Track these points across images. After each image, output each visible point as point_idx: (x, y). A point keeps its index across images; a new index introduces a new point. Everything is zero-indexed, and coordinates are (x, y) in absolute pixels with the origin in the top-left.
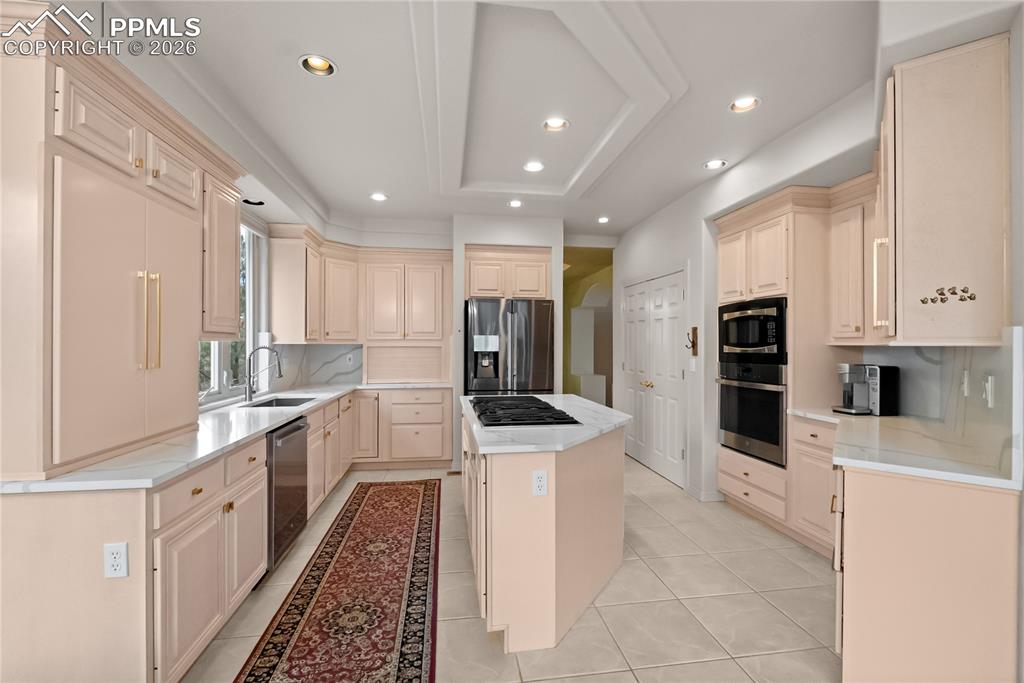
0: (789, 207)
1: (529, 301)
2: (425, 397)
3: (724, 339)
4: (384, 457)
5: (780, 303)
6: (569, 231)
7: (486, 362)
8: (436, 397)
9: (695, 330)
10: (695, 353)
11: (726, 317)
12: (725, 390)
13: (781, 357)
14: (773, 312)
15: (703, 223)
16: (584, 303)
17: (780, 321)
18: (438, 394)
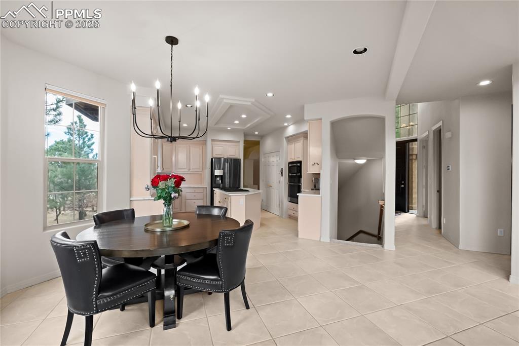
0: (302, 138)
1: (231, 159)
2: (197, 190)
3: (290, 172)
4: (183, 211)
5: (300, 162)
6: (245, 135)
7: (218, 179)
8: (201, 190)
9: (282, 169)
10: (282, 176)
11: (290, 165)
12: (289, 185)
13: (300, 177)
14: (299, 164)
15: (284, 139)
16: (250, 157)
17: (300, 167)
18: (202, 189)
